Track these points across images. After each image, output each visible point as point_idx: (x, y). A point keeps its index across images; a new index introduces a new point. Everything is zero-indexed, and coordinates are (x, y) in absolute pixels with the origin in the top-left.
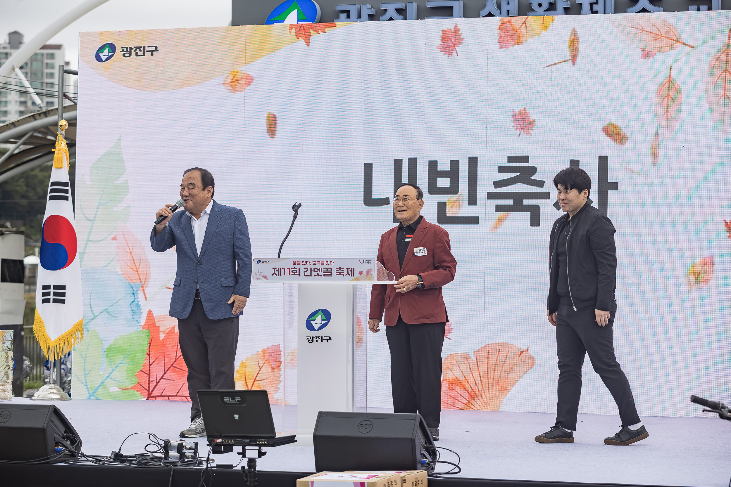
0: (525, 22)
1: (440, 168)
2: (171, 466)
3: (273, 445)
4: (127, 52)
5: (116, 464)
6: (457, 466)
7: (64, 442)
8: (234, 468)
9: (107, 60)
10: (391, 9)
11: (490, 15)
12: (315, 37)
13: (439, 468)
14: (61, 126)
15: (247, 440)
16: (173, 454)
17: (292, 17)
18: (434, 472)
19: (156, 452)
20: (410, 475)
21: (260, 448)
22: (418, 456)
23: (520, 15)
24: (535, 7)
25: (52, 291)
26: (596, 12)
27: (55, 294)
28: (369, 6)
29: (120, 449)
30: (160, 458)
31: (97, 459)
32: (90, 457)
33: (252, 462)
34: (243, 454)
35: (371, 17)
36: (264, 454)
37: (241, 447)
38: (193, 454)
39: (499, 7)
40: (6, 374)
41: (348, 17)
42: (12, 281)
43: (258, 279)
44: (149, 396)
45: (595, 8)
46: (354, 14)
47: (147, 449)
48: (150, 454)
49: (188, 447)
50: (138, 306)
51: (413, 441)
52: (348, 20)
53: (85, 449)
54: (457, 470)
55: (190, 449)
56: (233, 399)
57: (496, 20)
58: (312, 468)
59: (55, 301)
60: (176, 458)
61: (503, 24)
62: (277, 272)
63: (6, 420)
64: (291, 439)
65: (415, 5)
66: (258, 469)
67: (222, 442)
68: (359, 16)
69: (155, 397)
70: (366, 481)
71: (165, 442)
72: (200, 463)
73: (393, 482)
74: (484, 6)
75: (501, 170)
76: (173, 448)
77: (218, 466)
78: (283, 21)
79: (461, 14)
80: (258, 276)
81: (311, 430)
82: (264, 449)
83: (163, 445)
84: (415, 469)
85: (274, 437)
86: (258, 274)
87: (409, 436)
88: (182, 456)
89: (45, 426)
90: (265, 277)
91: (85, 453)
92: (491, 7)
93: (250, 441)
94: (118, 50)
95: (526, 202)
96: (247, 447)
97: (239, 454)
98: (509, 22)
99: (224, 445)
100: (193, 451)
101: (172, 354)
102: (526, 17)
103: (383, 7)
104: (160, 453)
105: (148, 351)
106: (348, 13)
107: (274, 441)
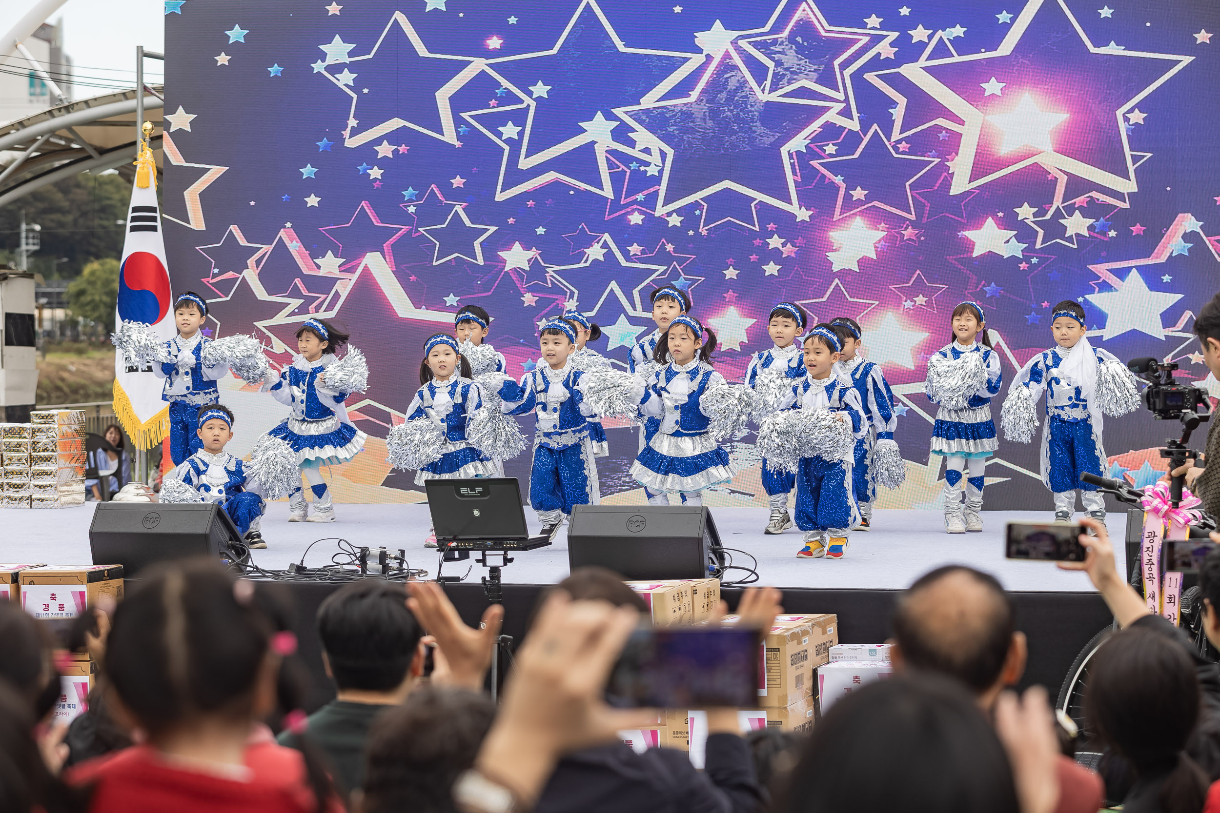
3: (525, 549)
5: (301, 580)
6: (753, 572)
7: (229, 552)
8: (461, 582)
13: (730, 576)
15: (489, 543)
16: (373, 565)
18: (726, 581)
19: (349, 564)
20: (700, 584)
21: (505, 553)
22: (707, 562)
29: (302, 561)
30: (357, 571)
31: (276, 574)
33: (495, 571)
34: (483, 561)
36: (511, 560)
37: (481, 552)
38: (397, 565)
42: (20, 343)
47: (336, 559)
48: (339, 567)
49: (393, 556)
51: (699, 541)
53: (256, 562)
54: (754, 577)
55: (396, 558)
56: (473, 490)
60: (377, 571)
63: (154, 525)
66: (503, 581)
67: (457, 546)
70: (650, 592)
71: (362, 551)
73: (683, 593)
76: (372, 558)
82: (511, 554)
83: (358, 555)
84: (704, 576)
85: (525, 539)
87: (697, 535)
88: (385, 568)
89: (208, 532)
91: (259, 567)
93: (494, 544)
96: (487, 552)
97: (478, 561)
99: (458, 550)
100: (399, 561)
104: (354, 564)
107: (527, 543)
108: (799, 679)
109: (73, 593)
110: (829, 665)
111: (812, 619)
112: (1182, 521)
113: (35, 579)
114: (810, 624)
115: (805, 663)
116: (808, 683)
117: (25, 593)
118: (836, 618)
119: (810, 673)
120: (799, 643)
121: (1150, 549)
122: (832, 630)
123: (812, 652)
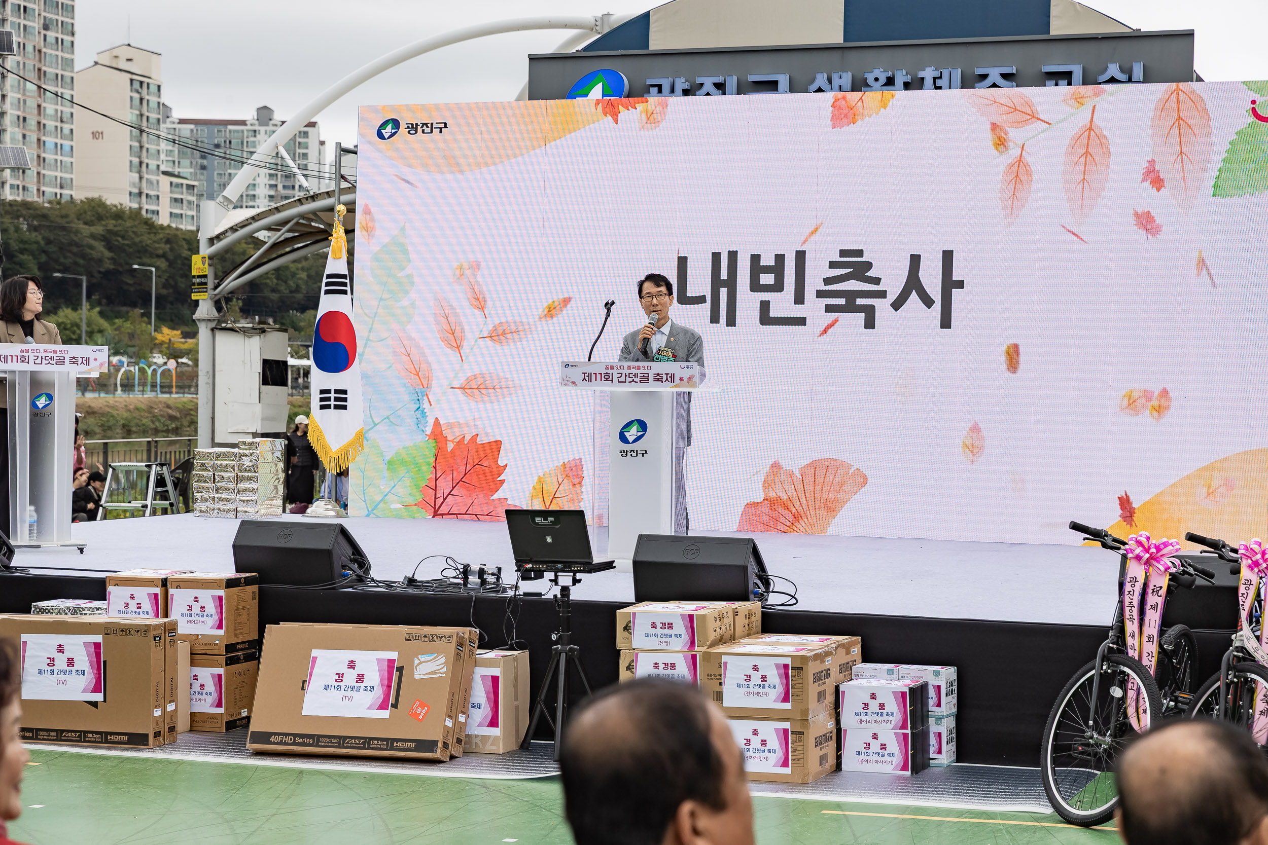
0: (861, 99)
1: (763, 263)
2: (472, 593)
3: (590, 572)
4: (413, 128)
5: (411, 591)
6: (793, 597)
7: (351, 565)
8: (543, 597)
9: (390, 137)
10: (708, 82)
11: (820, 90)
12: (624, 114)
13: (773, 599)
14: (339, 211)
15: (560, 566)
16: (474, 579)
17: (597, 92)
18: (768, 603)
19: (454, 578)
20: (743, 606)
21: (574, 575)
22: (751, 586)
23: (853, 90)
24: (870, 81)
25: (332, 395)
26: (940, 88)
27: (336, 399)
28: (683, 80)
29: (414, 574)
30: (458, 584)
31: (389, 584)
32: (380, 582)
33: (565, 590)
34: (555, 581)
35: (686, 92)
36: (579, 581)
37: (553, 574)
38: (495, 580)
39: (830, 81)
40: (276, 488)
41: (660, 91)
42: (274, 384)
43: (566, 385)
44: (436, 514)
45: (939, 82)
46: (666, 88)
47: (444, 573)
48: (446, 580)
49: (491, 572)
50: (424, 414)
51: (745, 569)
52: (660, 95)
53: (375, 574)
54: (793, 601)
55: (493, 574)
56: (546, 519)
57: (828, 97)
58: (632, 599)
59: (336, 407)
60: (477, 584)
61: (836, 100)
62: (588, 377)
63: (287, 540)
64: (609, 565)
65: (735, 78)
66: (571, 598)
67: (533, 567)
68: (672, 91)
69: (442, 515)
70: (695, 613)
71: (464, 567)
72: (504, 590)
73: (725, 614)
74: (813, 81)
75: (833, 265)
76: (473, 573)
77: (525, 594)
78: (586, 96)
79: (787, 89)
80: (566, 382)
81: (631, 555)
82: (579, 576)
83: (461, 570)
84: (747, 599)
85: (590, 563)
86: (566, 379)
87: (741, 563)
88: (484, 582)
89: (331, 548)
90: (574, 383)
91: (375, 578)
92: (821, 80)
93: (564, 567)
94: (403, 125)
95: (860, 301)
96: (560, 574)
97: (551, 581)
98: (844, 98)
99: (534, 571)
100: (496, 577)
101: (461, 468)
102: (861, 94)
103: (699, 81)
104: (458, 578)
105: (434, 464)
106: (660, 88)
107: (591, 567)
108: (821, 695)
109: (213, 597)
110: (851, 683)
111: (837, 641)
112: (1162, 568)
113: (181, 584)
114: (833, 646)
115: (828, 680)
116: (830, 698)
117: (172, 595)
118: (860, 640)
119: (833, 689)
120: (822, 662)
121: (1132, 593)
122: (856, 651)
123: (835, 671)
